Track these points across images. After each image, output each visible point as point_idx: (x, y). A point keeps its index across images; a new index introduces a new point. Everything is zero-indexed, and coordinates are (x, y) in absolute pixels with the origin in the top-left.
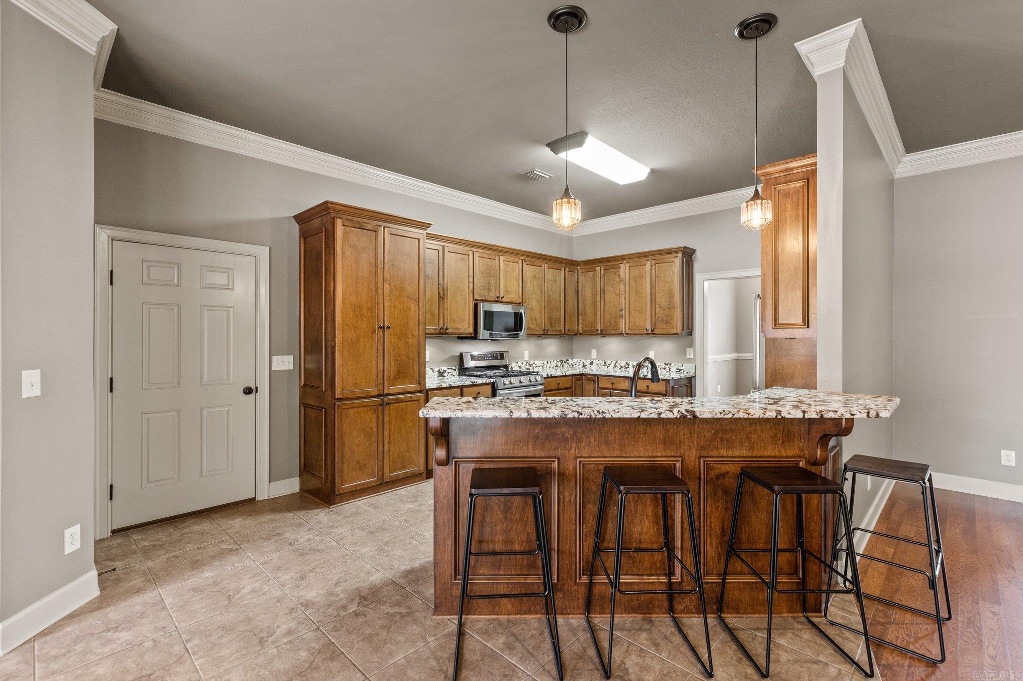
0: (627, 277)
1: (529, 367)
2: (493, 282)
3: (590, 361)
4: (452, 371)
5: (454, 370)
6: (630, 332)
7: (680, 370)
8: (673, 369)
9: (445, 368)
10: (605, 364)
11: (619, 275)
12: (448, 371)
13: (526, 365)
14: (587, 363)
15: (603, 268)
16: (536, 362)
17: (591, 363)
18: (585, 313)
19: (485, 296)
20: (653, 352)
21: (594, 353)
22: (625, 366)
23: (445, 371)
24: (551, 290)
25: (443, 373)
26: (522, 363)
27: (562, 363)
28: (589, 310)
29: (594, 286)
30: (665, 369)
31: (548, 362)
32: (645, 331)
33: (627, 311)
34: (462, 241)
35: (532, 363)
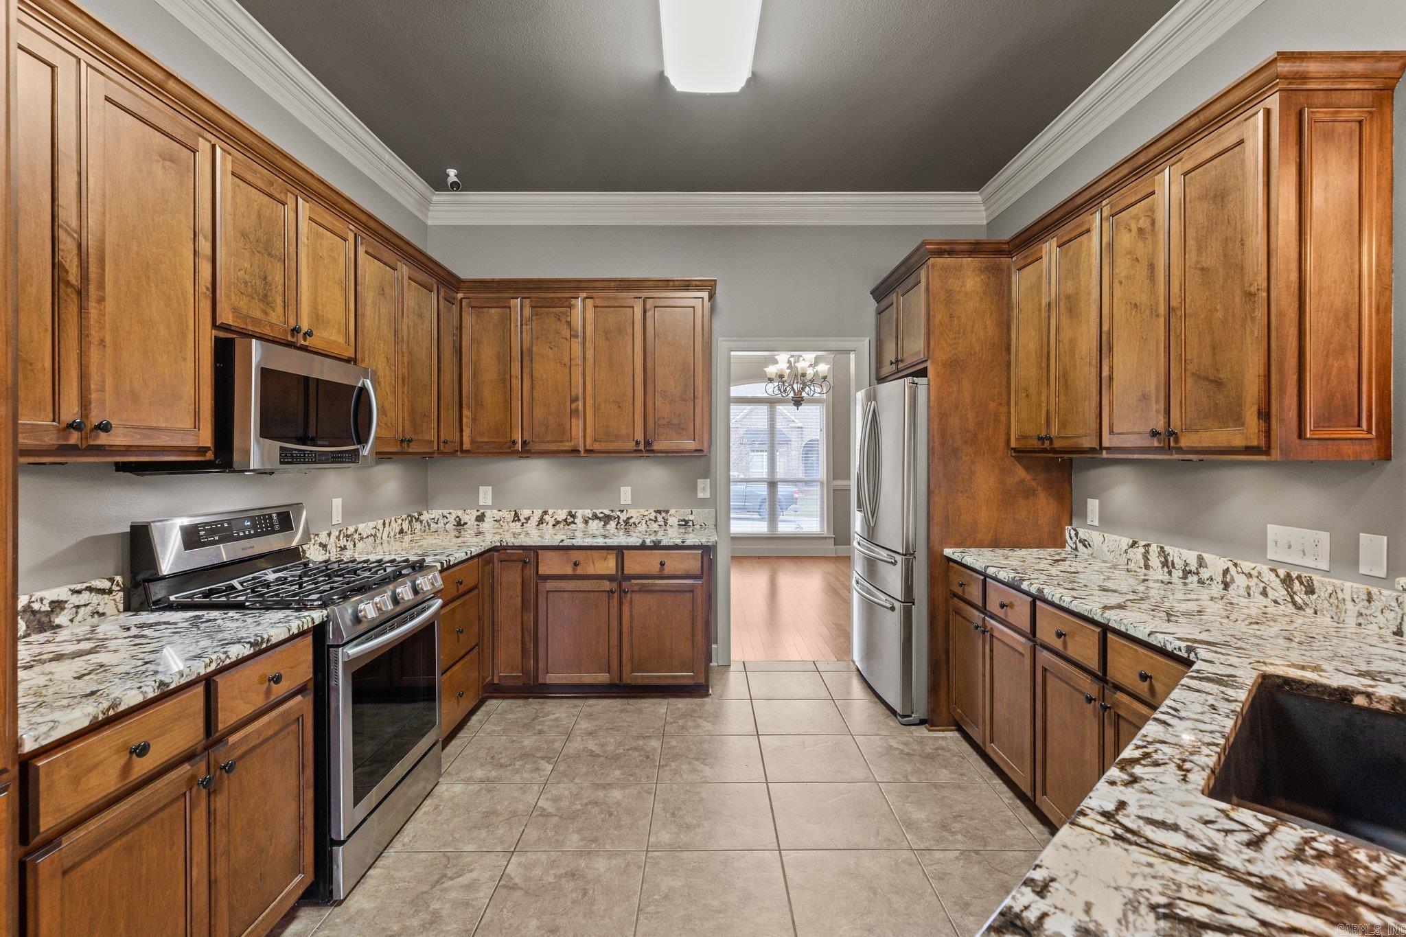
0: (589, 328)
1: (345, 543)
2: (277, 277)
3: (475, 514)
4: (95, 598)
5: (102, 591)
6: (597, 446)
7: (686, 522)
8: (673, 521)
9: (61, 593)
10: (516, 518)
11: (569, 323)
12: (76, 600)
13: (338, 538)
14: (469, 517)
15: (527, 302)
16: (361, 527)
17: (480, 518)
18: (479, 403)
19: (256, 321)
20: (629, 489)
21: (486, 495)
22: (565, 520)
23: (57, 605)
24: (414, 338)
25: (48, 614)
26: (329, 535)
27: (410, 522)
28: (490, 396)
29: (506, 341)
30: (656, 521)
31: (384, 524)
32: (632, 446)
33: (589, 401)
34: (171, 84)
35: (351, 530)
